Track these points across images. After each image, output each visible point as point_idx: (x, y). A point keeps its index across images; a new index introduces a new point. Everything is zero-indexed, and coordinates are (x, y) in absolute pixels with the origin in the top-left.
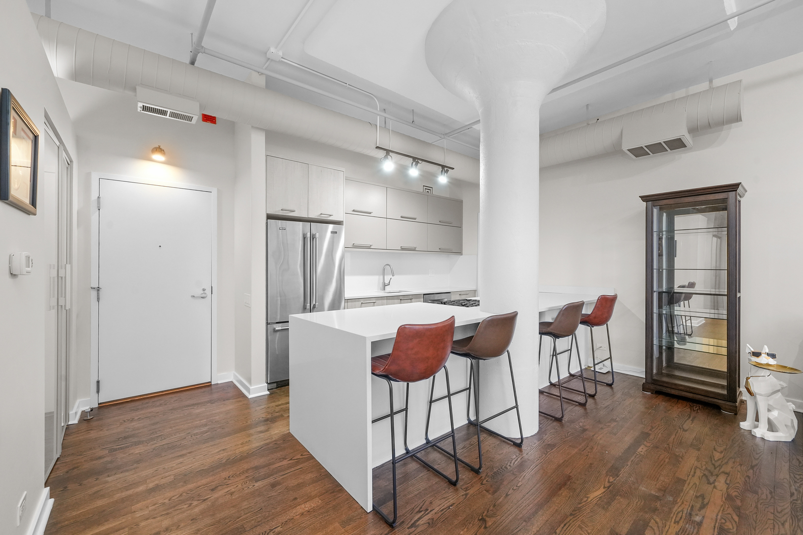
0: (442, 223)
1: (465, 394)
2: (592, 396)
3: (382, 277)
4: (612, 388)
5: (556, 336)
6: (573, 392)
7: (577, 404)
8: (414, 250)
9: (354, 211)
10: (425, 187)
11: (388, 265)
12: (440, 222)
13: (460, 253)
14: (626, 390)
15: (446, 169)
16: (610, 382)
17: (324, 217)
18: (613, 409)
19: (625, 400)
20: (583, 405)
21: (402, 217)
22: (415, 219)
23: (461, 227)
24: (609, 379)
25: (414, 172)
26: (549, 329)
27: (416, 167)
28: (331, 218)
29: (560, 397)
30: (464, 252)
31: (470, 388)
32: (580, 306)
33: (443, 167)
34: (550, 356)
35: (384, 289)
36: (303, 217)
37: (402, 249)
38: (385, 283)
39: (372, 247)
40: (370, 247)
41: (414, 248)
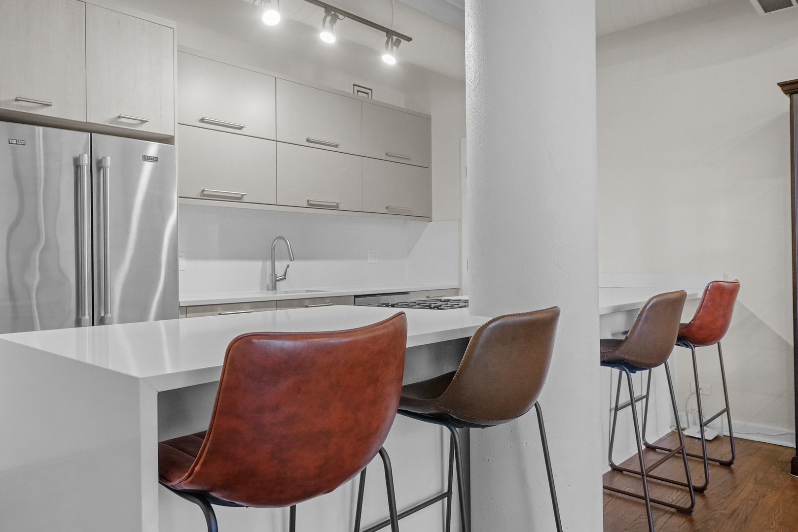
0: (391, 158)
1: (436, 509)
2: (700, 491)
3: (269, 264)
4: (731, 471)
5: (631, 366)
6: (659, 484)
7: (673, 510)
8: (335, 207)
9: (202, 120)
10: (357, 88)
11: (281, 238)
12: (387, 154)
13: (427, 218)
14: (760, 475)
15: (395, 38)
16: (727, 459)
17: (125, 124)
18: (746, 518)
19: (764, 496)
20: (685, 512)
21: (308, 141)
22: (337, 146)
23: (427, 167)
24: (723, 452)
25: (328, 37)
26: (618, 354)
27: (332, 26)
28: (143, 128)
29: (644, 498)
30: (434, 215)
31: (449, 494)
32: (676, 301)
33: (389, 33)
34: (611, 410)
35: (274, 288)
36: (73, 119)
37: (311, 205)
38: (275, 275)
39: (245, 199)
40: (240, 198)
41: (336, 205)
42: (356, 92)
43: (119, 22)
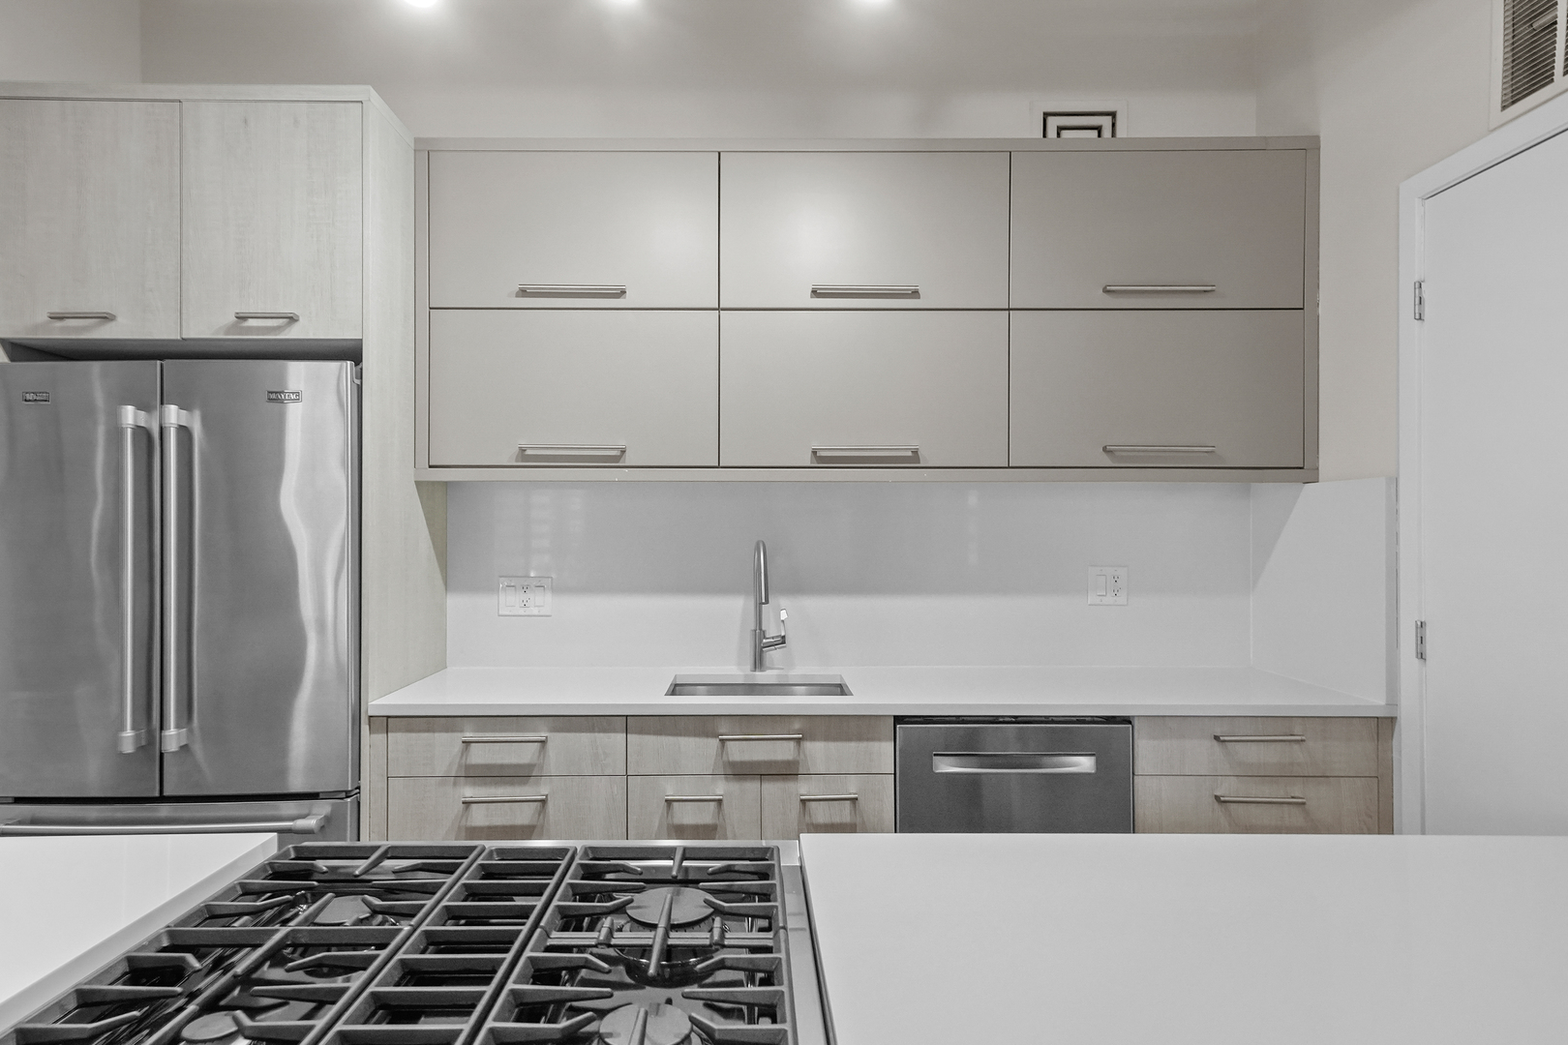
0: (1127, 297)
8: (909, 462)
9: (523, 293)
10: (1058, 122)
12: (1106, 291)
13: (1302, 468)
17: (258, 331)
21: (815, 293)
22: (915, 294)
23: (1303, 307)
28: (295, 333)
30: (1328, 459)
35: (759, 663)
36: (157, 338)
37: (822, 461)
38: (763, 634)
39: (630, 459)
40: (616, 459)
41: (910, 454)
42: (1052, 132)
43: (246, 121)
